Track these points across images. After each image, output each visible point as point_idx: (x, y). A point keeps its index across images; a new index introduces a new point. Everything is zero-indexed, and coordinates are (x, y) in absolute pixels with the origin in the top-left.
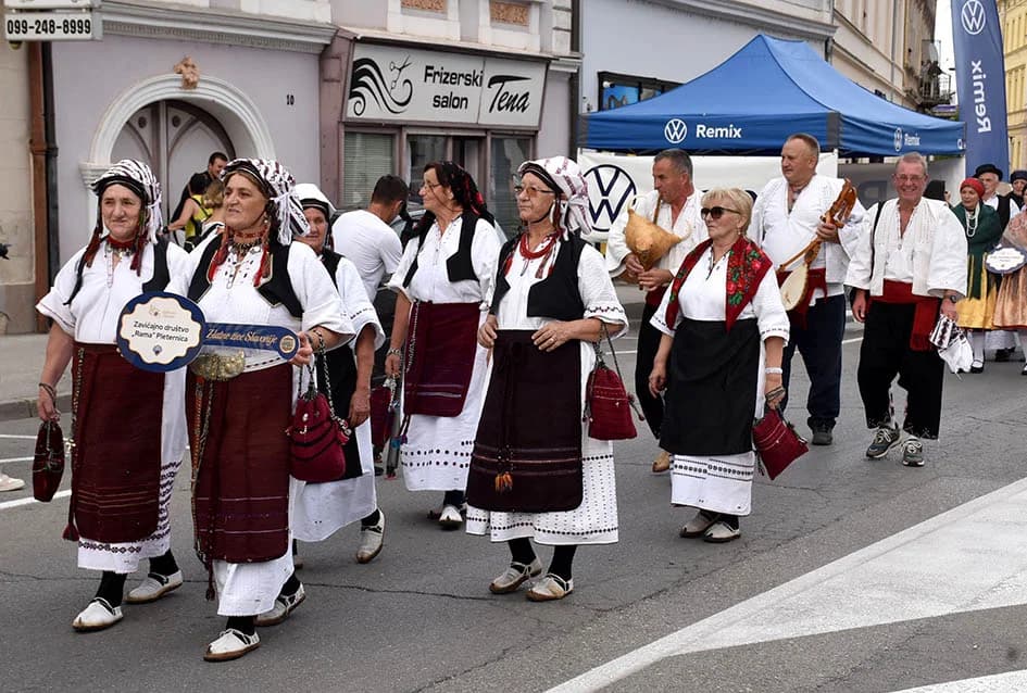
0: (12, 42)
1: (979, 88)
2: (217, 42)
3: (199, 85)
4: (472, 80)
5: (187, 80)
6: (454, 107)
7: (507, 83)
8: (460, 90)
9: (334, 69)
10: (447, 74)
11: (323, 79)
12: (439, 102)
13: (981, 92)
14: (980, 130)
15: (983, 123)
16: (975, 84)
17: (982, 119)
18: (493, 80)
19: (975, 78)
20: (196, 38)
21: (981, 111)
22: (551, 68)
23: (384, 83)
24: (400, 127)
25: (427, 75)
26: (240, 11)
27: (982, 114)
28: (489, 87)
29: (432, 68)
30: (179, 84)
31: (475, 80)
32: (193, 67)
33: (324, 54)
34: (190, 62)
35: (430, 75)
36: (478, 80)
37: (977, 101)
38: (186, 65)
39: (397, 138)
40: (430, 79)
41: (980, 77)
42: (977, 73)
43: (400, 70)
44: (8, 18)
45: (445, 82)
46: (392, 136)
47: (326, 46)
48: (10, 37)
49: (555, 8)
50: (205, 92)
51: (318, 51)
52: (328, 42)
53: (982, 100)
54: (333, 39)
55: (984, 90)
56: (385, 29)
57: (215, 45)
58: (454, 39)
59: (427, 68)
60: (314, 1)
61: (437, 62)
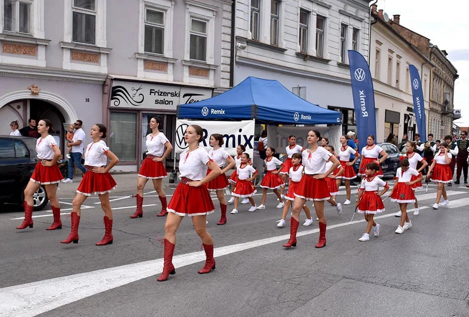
1: (363, 100)
2: (50, 79)
3: (39, 94)
4: (175, 95)
5: (33, 92)
6: (166, 104)
7: (192, 96)
8: (169, 98)
9: (107, 89)
10: (162, 93)
11: (104, 93)
12: (157, 102)
13: (363, 102)
14: (363, 116)
15: (365, 114)
16: (361, 99)
17: (364, 112)
18: (185, 95)
19: (361, 97)
20: (40, 78)
21: (364, 109)
22: (214, 91)
23: (129, 95)
24: (139, 110)
25: (151, 92)
26: (62, 69)
27: (364, 110)
28: (184, 97)
29: (154, 90)
30: (30, 94)
32: (36, 87)
33: (104, 84)
35: (153, 92)
36: (178, 95)
37: (362, 105)
38: (33, 87)
39: (138, 114)
40: (153, 94)
41: (363, 96)
42: (362, 95)
43: (137, 90)
45: (160, 95)
46: (136, 114)
47: (104, 82)
49: (222, 71)
50: (43, 96)
51: (102, 83)
52: (105, 80)
53: (364, 105)
54: (106, 79)
55: (365, 101)
56: (136, 76)
57: (49, 80)
58: (171, 81)
59: (151, 90)
60: (100, 65)
61: (157, 88)
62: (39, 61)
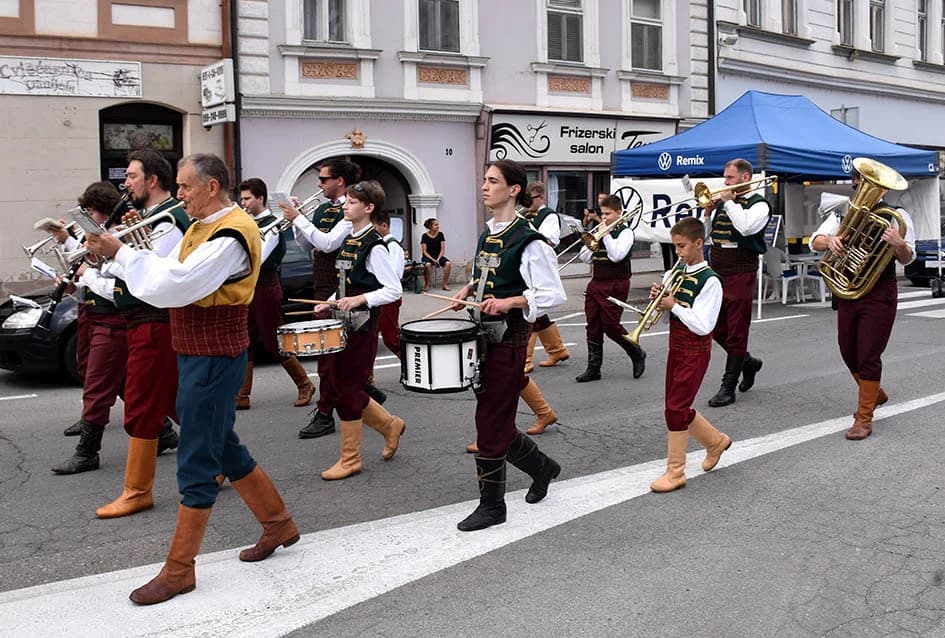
0: (206, 127)
2: (383, 118)
3: (365, 145)
4: (606, 135)
5: (354, 143)
6: (590, 152)
7: (638, 137)
8: (595, 141)
9: (482, 130)
10: (582, 132)
11: (477, 138)
12: (574, 149)
18: (626, 135)
20: (364, 117)
22: (680, 125)
23: (523, 139)
24: (541, 166)
25: (562, 132)
26: (403, 98)
28: (623, 138)
29: (567, 128)
30: (350, 146)
31: (609, 134)
32: (360, 134)
33: (477, 122)
34: (357, 132)
35: (566, 132)
36: (612, 135)
38: (355, 134)
39: (540, 173)
40: (566, 135)
43: (537, 130)
44: (204, 113)
45: (580, 136)
46: (537, 172)
47: (478, 117)
48: (205, 124)
50: (371, 149)
51: (475, 119)
52: (478, 114)
54: (480, 113)
56: (535, 105)
57: (381, 120)
58: (597, 110)
59: (563, 128)
60: (469, 89)
61: (572, 124)
62: (363, 87)
